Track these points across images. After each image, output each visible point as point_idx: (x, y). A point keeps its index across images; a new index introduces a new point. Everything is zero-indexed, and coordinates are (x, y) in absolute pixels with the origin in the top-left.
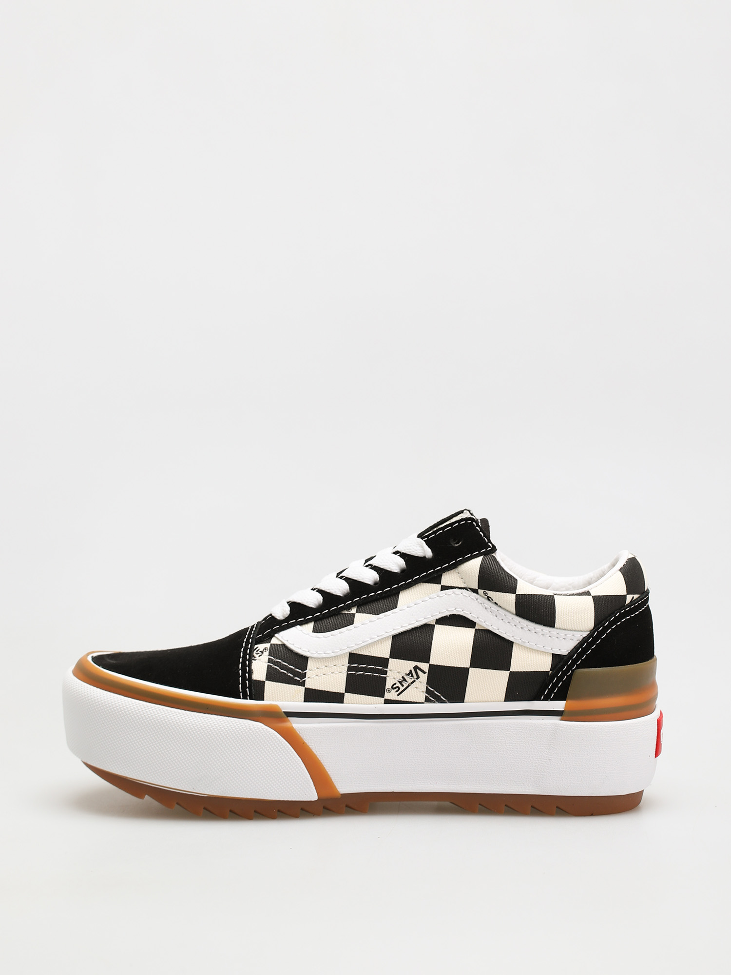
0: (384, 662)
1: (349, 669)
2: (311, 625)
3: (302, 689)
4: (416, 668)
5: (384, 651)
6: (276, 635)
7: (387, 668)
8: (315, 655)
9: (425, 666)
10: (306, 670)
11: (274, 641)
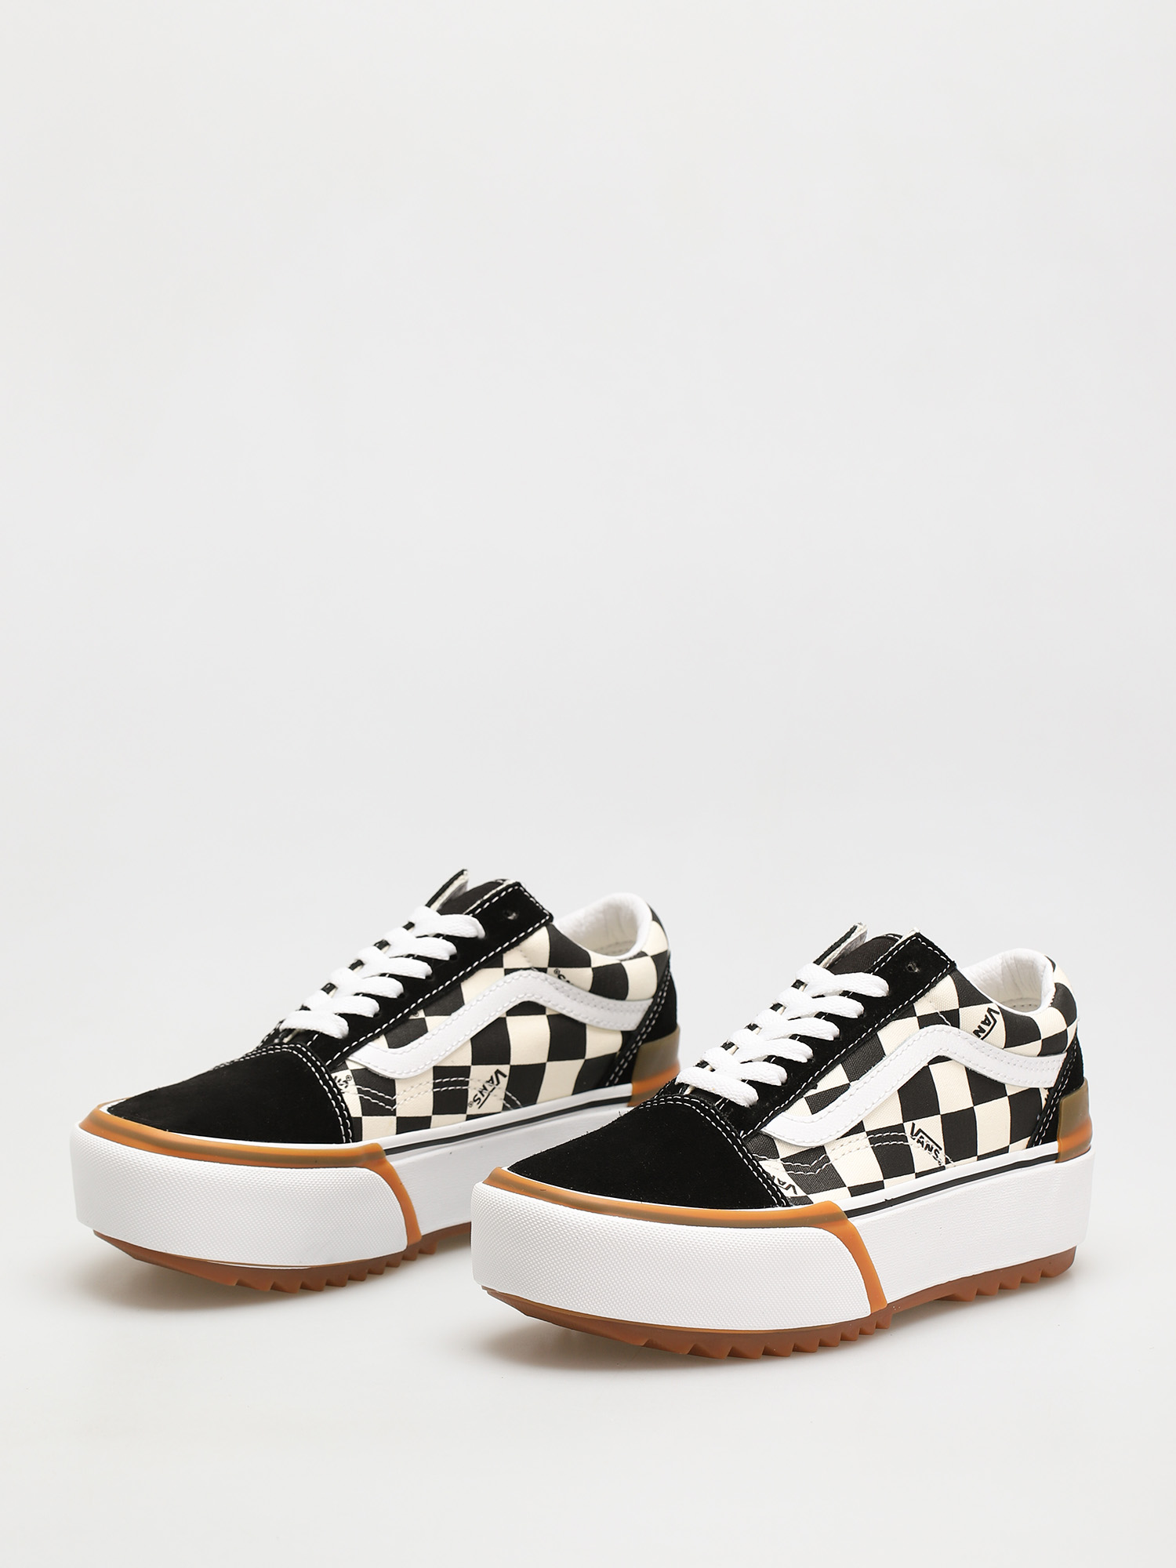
0: (465, 1071)
1: (435, 1086)
2: (383, 1039)
3: (394, 1119)
4: (498, 1072)
5: (464, 1058)
6: (350, 1058)
7: (468, 1078)
8: (403, 1076)
9: (505, 1069)
10: (395, 1095)
11: (351, 1065)
